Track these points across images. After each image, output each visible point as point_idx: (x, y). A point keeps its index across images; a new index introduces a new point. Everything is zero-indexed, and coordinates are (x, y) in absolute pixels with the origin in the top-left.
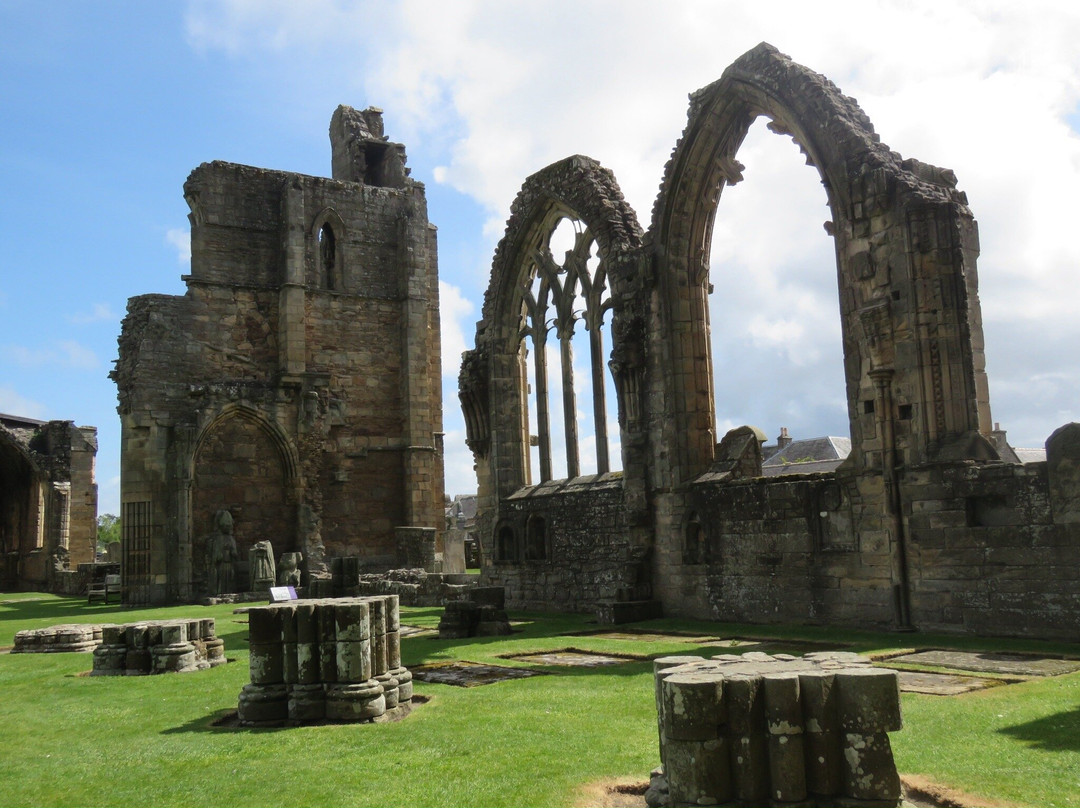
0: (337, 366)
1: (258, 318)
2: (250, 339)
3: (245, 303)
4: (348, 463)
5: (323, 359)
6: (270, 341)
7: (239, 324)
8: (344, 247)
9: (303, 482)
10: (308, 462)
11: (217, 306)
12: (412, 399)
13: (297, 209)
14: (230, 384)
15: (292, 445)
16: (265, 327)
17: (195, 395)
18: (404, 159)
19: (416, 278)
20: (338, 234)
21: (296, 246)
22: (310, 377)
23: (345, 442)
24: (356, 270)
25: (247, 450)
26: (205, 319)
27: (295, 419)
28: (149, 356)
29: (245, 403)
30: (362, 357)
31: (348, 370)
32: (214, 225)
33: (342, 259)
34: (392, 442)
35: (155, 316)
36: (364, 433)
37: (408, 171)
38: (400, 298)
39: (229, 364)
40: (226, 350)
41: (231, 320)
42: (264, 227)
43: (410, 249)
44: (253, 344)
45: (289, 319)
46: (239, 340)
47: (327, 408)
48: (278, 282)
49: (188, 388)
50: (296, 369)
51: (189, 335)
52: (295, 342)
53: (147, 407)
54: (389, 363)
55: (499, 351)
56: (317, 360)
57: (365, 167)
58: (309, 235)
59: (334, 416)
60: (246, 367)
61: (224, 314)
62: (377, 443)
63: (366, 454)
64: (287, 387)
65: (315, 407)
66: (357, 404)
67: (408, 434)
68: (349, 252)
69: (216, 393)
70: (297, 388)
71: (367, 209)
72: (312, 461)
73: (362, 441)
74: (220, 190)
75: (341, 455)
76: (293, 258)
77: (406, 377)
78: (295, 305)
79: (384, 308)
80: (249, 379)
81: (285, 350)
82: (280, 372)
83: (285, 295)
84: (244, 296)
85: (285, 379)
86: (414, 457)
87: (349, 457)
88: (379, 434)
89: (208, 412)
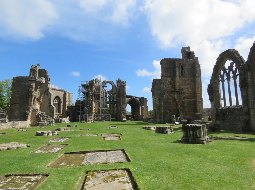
0: (184, 88)
1: (172, 81)
2: (170, 84)
3: (169, 79)
4: (186, 103)
5: (182, 87)
6: (173, 85)
7: (169, 82)
8: (185, 69)
9: (179, 106)
10: (180, 103)
11: (165, 80)
12: (197, 93)
13: (177, 64)
14: (168, 91)
15: (177, 100)
16: (173, 82)
17: (163, 93)
18: (194, 54)
19: (197, 73)
20: (184, 67)
21: (177, 70)
22: (180, 90)
23: (186, 100)
24: (187, 73)
25: (170, 101)
26: (164, 82)
27: (178, 96)
28: (156, 88)
29: (170, 94)
30: (188, 86)
31: (186, 88)
32: (165, 68)
33: (184, 71)
34: (194, 100)
35: (157, 82)
36: (189, 98)
37: (195, 56)
38: (194, 76)
39: (167, 88)
40: (167, 86)
41: (167, 82)
42: (172, 67)
43: (196, 68)
44: (171, 85)
45: (176, 81)
46: (169, 85)
47: (183, 94)
48: (174, 76)
49: (162, 92)
50: (178, 89)
51: (161, 84)
52: (177, 84)
53: (156, 95)
54: (193, 87)
55: (215, 84)
56: (181, 87)
57: (187, 56)
58: (179, 68)
59: (184, 96)
60: (170, 89)
61: (166, 81)
62: (191, 100)
63: (189, 102)
64: (176, 91)
65: (181, 94)
66: (187, 94)
67: (196, 98)
68: (185, 70)
69: (166, 93)
70: (178, 92)
71: (188, 63)
72: (181, 103)
73: (189, 99)
74: (165, 62)
75: (185, 102)
76: (177, 71)
77: (196, 89)
78: (177, 79)
79: (192, 78)
80: (170, 90)
81: (176, 86)
82: (175, 89)
83: (176, 77)
84: (169, 78)
85: (176, 90)
86: (198, 102)
87: (186, 102)
88: (191, 98)
89: (165, 95)
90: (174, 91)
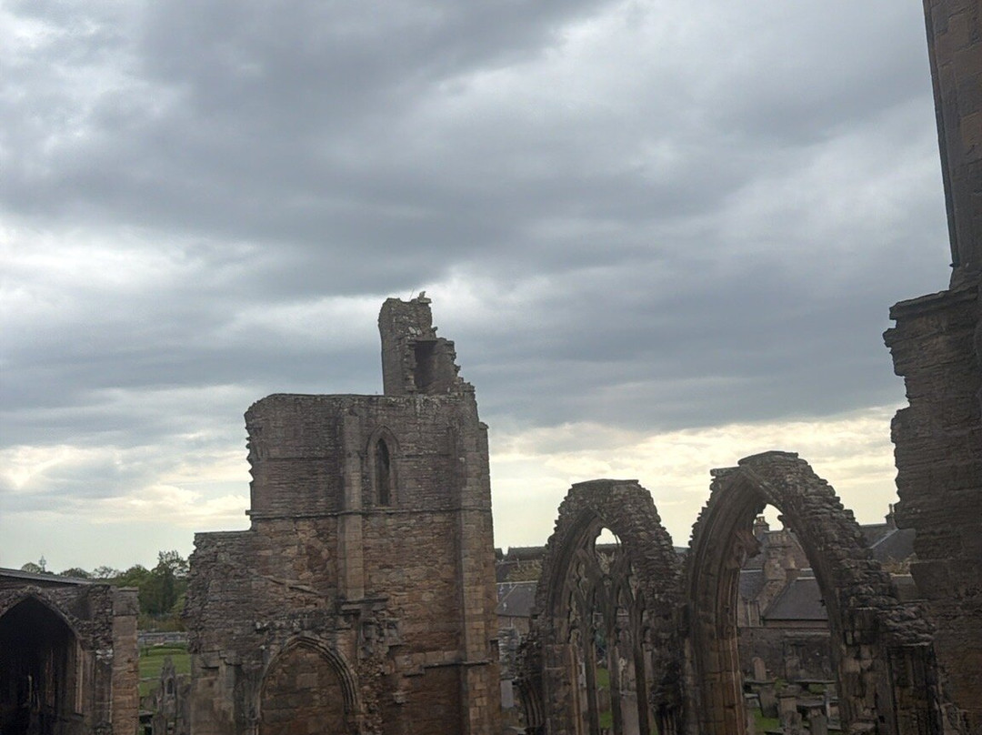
0: (394, 584)
1: (319, 545)
2: (310, 567)
3: (306, 533)
4: (405, 682)
5: (379, 579)
6: (329, 566)
7: (300, 554)
8: (398, 462)
9: (363, 708)
10: (367, 687)
11: (279, 539)
12: (467, 612)
13: (352, 428)
14: (293, 616)
15: (352, 672)
16: (325, 554)
17: (259, 631)
18: (454, 356)
19: (468, 488)
20: (392, 449)
21: (353, 470)
22: (369, 602)
23: (402, 660)
24: (410, 484)
25: (308, 679)
26: (269, 553)
27: (354, 646)
28: (216, 597)
29: (307, 634)
30: (416, 573)
31: (405, 587)
32: (275, 459)
33: (396, 473)
34: (448, 656)
35: (222, 557)
36: (421, 649)
37: (457, 369)
38: (454, 510)
39: (292, 594)
40: (289, 582)
41: (291, 552)
42: (322, 454)
43: (462, 459)
44: (314, 571)
45: (348, 546)
46: (301, 571)
47: (385, 631)
48: (338, 510)
49: (254, 625)
50: (356, 595)
51: (254, 571)
52: (354, 567)
53: (216, 647)
54: (443, 575)
55: (552, 642)
56: (374, 580)
57: (415, 365)
58: (363, 456)
59: (393, 637)
60: (307, 595)
61: (285, 546)
62: (435, 658)
63: (423, 672)
64: (347, 614)
65: (373, 632)
66: (413, 621)
67: (463, 648)
68: (402, 466)
69: (281, 628)
70: (357, 614)
71: (419, 421)
72: (371, 685)
73: (419, 657)
74: (280, 423)
75: (400, 675)
76: (350, 485)
77: (459, 587)
78: (352, 531)
79: (439, 519)
80: (311, 607)
81: (344, 579)
82: (341, 600)
83: (343, 521)
84: (303, 525)
85: (344, 607)
86: (470, 674)
87: (405, 676)
88: (435, 649)
89: (273, 647)
90: (336, 611)
